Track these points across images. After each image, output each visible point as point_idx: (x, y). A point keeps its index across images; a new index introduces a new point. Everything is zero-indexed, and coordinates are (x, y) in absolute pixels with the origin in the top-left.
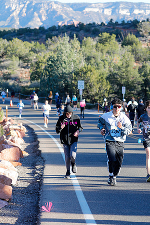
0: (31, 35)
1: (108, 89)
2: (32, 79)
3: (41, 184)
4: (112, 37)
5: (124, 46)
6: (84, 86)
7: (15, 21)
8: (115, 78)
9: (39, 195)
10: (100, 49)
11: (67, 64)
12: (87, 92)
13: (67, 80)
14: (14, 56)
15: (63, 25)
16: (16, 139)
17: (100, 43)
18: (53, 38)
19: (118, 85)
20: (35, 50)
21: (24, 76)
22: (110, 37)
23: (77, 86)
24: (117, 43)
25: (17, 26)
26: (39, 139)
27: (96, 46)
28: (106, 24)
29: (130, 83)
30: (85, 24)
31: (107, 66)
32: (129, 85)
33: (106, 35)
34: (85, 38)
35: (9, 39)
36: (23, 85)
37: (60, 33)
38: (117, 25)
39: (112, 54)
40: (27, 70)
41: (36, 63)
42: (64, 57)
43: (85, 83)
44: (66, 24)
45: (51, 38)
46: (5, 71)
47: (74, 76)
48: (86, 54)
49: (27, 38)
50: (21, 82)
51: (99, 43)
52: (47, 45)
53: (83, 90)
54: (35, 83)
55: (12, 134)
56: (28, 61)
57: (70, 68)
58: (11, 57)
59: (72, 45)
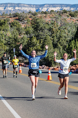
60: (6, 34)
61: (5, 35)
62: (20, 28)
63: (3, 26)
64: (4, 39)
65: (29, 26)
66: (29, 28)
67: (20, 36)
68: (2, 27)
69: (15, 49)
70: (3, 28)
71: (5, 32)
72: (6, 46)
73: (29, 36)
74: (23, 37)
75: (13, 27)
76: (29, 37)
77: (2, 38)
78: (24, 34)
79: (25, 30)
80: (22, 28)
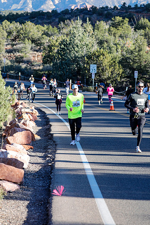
0: (44, 18)
1: (121, 73)
2: (45, 62)
3: (52, 167)
4: (125, 21)
5: (137, 30)
6: (96, 70)
7: (28, 4)
8: (128, 62)
9: (51, 179)
10: (113, 33)
11: (79, 47)
12: (99, 76)
13: (79, 64)
14: (26, 40)
15: (76, 8)
16: (28, 123)
17: (113, 27)
18: (66, 22)
19: (130, 69)
20: (48, 34)
21: (37, 60)
22: (122, 21)
23: (89, 69)
24: (130, 27)
25: (29, 9)
26: (51, 123)
27: (109, 30)
28: (119, 8)
29: (142, 67)
30: (98, 8)
31: (119, 50)
32: (141, 69)
33: (118, 19)
34: (98, 22)
35: (22, 23)
36: (35, 68)
37: (72, 17)
38: (130, 9)
39: (125, 38)
40: (40, 54)
41: (49, 46)
42: (77, 41)
43: (98, 67)
44: (79, 7)
45: (64, 22)
46: (17, 54)
47: (86, 59)
48: (99, 38)
49: (40, 21)
50: (33, 65)
51: (111, 27)
52: (60, 29)
53: (96, 74)
54: (47, 67)
55: (24, 117)
56: (41, 44)
57: (82, 52)
58: (24, 40)
59: (85, 28)
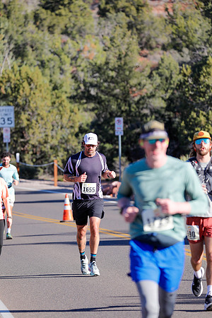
5: (107, 14)
6: (13, 119)
10: (46, 23)
17: (46, 8)
24: (89, 8)
27: (36, 17)
31: (69, 69)
39: (77, 36)
51: (42, 9)
60: (80, 51)
61: (74, 54)
62: (147, 19)
63: (63, 11)
64: (69, 75)
65: (189, 11)
66: (185, 18)
67: (146, 56)
68: (60, 15)
69: (121, 119)
70: (62, 23)
71: (73, 38)
72: (81, 107)
73: (188, 59)
74: (160, 65)
75: (112, 14)
76: (188, 63)
77: (58, 71)
78: (164, 48)
79: (170, 29)
80: (152, 19)
